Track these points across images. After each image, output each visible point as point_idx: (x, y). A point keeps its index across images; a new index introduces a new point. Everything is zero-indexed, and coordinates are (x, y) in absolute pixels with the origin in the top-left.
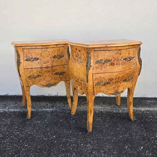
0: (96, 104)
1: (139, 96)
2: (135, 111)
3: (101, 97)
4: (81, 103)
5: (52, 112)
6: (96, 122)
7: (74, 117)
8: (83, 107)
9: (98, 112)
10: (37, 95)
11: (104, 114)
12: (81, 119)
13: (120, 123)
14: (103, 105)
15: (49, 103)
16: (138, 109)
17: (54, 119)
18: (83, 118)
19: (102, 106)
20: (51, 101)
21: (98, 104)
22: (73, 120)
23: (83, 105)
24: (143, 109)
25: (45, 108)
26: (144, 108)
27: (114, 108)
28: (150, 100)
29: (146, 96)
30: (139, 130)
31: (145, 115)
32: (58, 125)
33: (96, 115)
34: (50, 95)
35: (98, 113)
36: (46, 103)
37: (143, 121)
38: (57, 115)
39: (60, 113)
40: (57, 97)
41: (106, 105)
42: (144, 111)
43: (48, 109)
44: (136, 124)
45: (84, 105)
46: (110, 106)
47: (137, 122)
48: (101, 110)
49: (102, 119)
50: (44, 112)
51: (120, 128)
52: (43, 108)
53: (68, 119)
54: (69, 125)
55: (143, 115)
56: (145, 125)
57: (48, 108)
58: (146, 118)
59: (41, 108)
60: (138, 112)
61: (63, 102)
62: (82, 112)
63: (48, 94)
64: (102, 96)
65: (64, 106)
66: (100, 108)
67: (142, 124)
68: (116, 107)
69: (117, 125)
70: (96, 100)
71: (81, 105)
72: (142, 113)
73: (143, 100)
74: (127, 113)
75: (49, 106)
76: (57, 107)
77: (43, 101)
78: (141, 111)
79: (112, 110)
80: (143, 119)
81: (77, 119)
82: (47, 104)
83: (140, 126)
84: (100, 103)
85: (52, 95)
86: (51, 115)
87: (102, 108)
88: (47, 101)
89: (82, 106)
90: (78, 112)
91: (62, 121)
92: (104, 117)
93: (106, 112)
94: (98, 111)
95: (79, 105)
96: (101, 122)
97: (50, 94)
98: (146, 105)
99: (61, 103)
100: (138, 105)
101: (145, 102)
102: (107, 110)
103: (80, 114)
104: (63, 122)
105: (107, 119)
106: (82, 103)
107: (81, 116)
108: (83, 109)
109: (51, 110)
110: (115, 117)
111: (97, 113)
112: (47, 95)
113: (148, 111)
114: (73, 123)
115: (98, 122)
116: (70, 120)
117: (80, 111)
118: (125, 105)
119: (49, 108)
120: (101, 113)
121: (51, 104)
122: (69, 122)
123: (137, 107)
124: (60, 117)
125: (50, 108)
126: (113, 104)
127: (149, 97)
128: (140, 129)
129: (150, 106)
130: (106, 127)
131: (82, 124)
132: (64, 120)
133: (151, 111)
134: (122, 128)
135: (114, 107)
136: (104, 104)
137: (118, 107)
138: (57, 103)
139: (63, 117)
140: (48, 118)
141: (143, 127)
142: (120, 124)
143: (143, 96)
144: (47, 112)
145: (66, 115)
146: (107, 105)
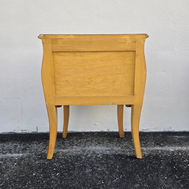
0: (97, 143)
1: (162, 130)
2: (160, 152)
3: (105, 133)
4: (73, 143)
5: (22, 159)
6: (97, 175)
7: (60, 165)
8: (76, 149)
9: (100, 156)
10: (3, 133)
11: (111, 159)
12: (71, 170)
13: (139, 174)
14: (109, 144)
15: (19, 144)
16: (163, 148)
17: (23, 172)
18: (75, 168)
19: (107, 147)
20: (23, 141)
21: (100, 144)
22: (57, 172)
23: (76, 145)
24: (171, 149)
25: (11, 152)
26: (173, 148)
27: (127, 148)
28: (179, 135)
29: (171, 130)
30: (173, 185)
31: (177, 159)
32: (26, 182)
33: (97, 161)
34: (24, 132)
35: (102, 158)
36: (16, 144)
37: (176, 168)
38: (28, 164)
39: (36, 160)
40: (36, 134)
41: (113, 144)
42: (173, 152)
43: (14, 155)
44: (166, 175)
45: (79, 144)
46: (119, 146)
47: (167, 171)
48: (105, 153)
49: (108, 167)
50: (6, 159)
51: (140, 184)
52: (6, 153)
53: (47, 170)
54: (47, 183)
55: (173, 159)
56: (181, 175)
57: (15, 152)
58: (179, 163)
59: (3, 153)
60: (165, 154)
61: (44, 142)
62: (74, 157)
63: (22, 131)
64: (107, 131)
65: (45, 149)
66: (104, 149)
67: (176, 173)
68: (130, 147)
69: (135, 177)
70: (99, 137)
71: (73, 146)
72: (170, 155)
73: (168, 136)
74: (147, 156)
75: (19, 148)
76: (32, 150)
77: (9, 141)
78: (168, 152)
79: (123, 151)
80: (174, 165)
81: (64, 169)
82: (16, 146)
83: (172, 178)
84: (104, 141)
85: (27, 131)
86: (19, 164)
87: (107, 149)
88: (18, 141)
89: (75, 147)
90: (68, 158)
91: (35, 176)
92: (112, 165)
93: (115, 155)
94: (102, 155)
95: (71, 145)
96: (106, 173)
97: (25, 129)
98: (175, 143)
99: (39, 143)
100: (163, 142)
101: (172, 138)
102: (116, 152)
103: (70, 161)
104: (38, 177)
105: (116, 168)
106: (76, 142)
107: (72, 164)
108: (77, 151)
109: (21, 155)
110: (129, 163)
111: (99, 158)
112: (20, 132)
113: (179, 151)
114: (56, 177)
115: (101, 174)
116: (52, 171)
117: (70, 156)
118: (143, 144)
119: (18, 153)
120: (106, 158)
121: (24, 145)
122: (49, 177)
123: (162, 146)
124: (33, 167)
125: (20, 153)
126: (124, 143)
127: (176, 130)
128: (174, 182)
129: (180, 144)
130: (116, 183)
131: (72, 179)
132: (41, 173)
133: (184, 151)
134: (143, 183)
135: (126, 146)
136: (110, 142)
137: (132, 146)
138: (33, 144)
139: (40, 168)
140: (10, 171)
141: (177, 180)
142: (140, 176)
143: (167, 130)
144: (11, 159)
145: (45, 164)
146: (115, 143)
